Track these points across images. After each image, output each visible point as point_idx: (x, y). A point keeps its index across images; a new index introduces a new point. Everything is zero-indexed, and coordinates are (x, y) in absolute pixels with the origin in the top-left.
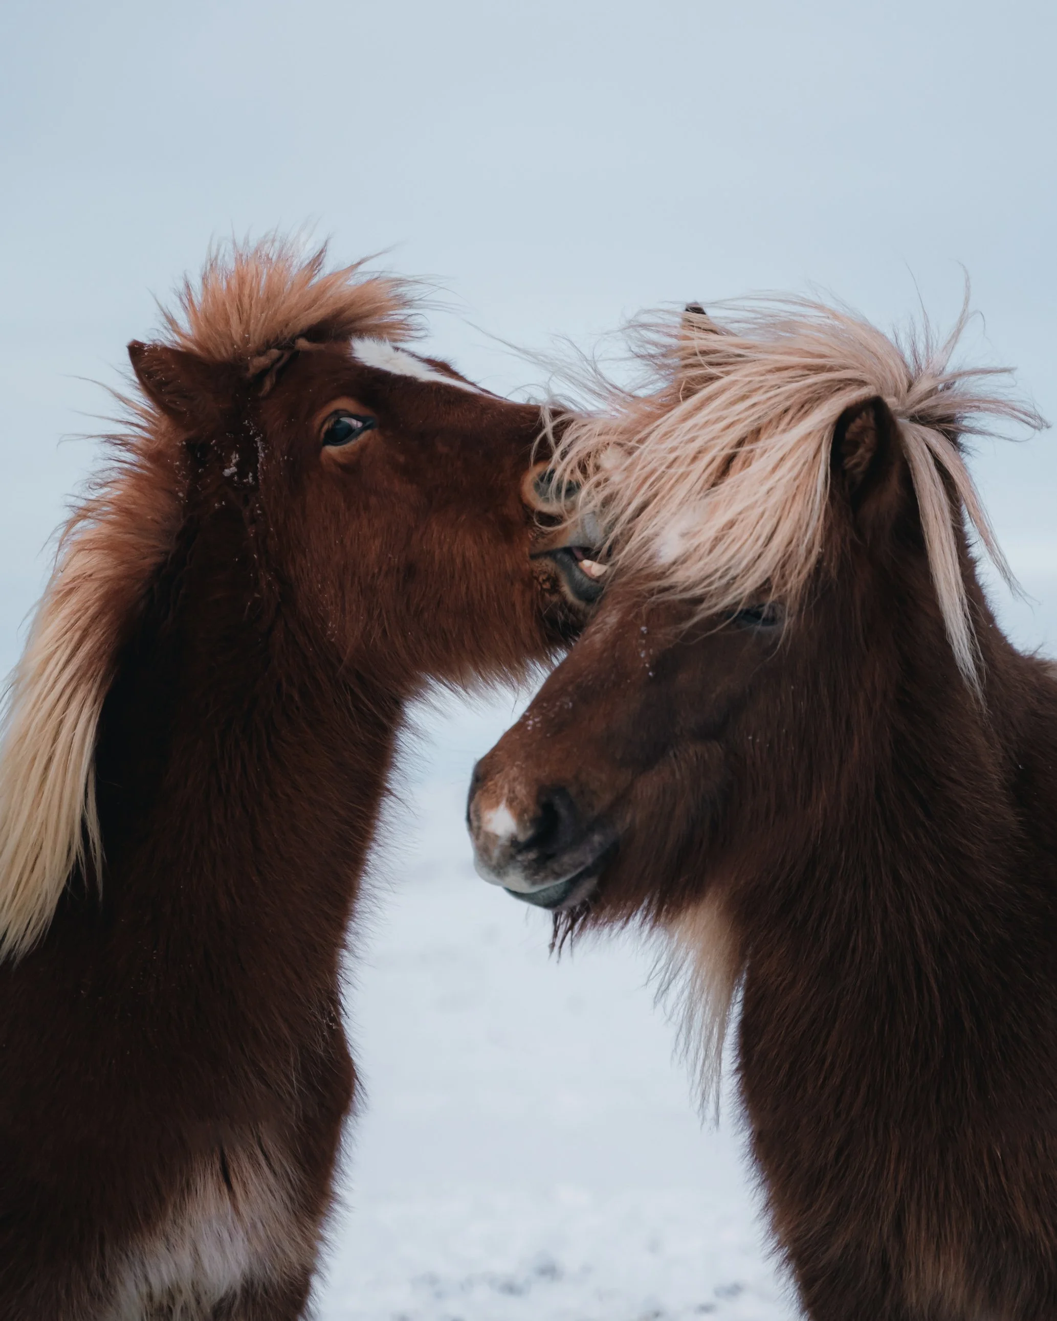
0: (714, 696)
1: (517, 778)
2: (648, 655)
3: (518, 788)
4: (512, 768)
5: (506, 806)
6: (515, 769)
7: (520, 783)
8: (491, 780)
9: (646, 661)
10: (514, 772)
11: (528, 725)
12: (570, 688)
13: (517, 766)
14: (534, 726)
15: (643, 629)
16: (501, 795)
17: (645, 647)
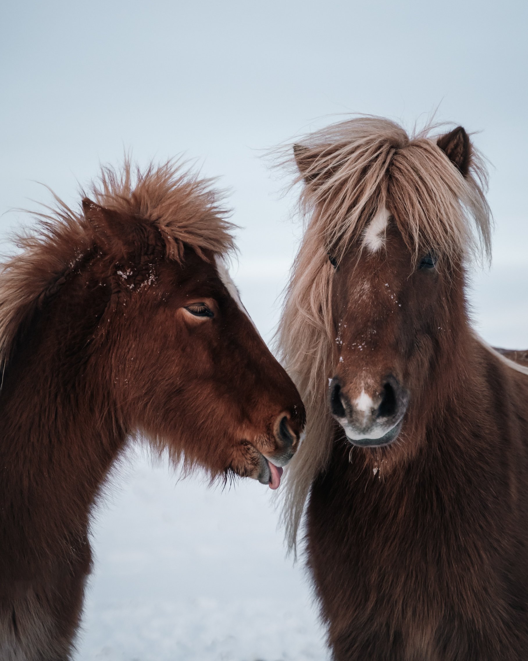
0: (424, 309)
1: (367, 376)
2: (394, 296)
3: (369, 381)
4: (362, 373)
5: (365, 393)
6: (364, 372)
7: (369, 378)
8: (351, 383)
9: (395, 300)
10: (364, 373)
11: (360, 349)
12: (369, 324)
13: (364, 370)
14: (363, 347)
15: (387, 285)
16: (361, 388)
17: (392, 293)
